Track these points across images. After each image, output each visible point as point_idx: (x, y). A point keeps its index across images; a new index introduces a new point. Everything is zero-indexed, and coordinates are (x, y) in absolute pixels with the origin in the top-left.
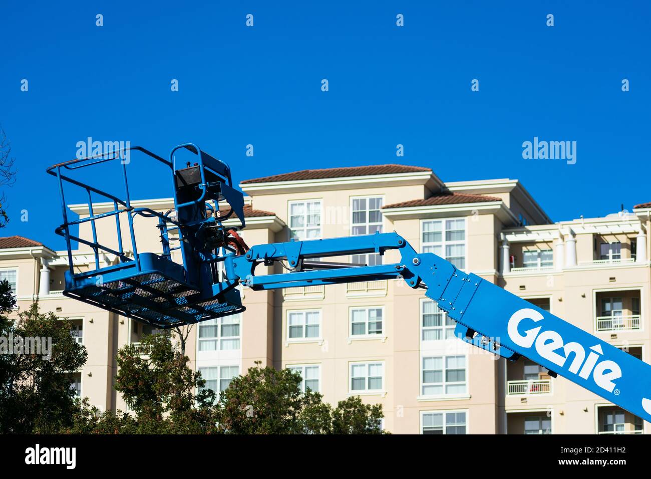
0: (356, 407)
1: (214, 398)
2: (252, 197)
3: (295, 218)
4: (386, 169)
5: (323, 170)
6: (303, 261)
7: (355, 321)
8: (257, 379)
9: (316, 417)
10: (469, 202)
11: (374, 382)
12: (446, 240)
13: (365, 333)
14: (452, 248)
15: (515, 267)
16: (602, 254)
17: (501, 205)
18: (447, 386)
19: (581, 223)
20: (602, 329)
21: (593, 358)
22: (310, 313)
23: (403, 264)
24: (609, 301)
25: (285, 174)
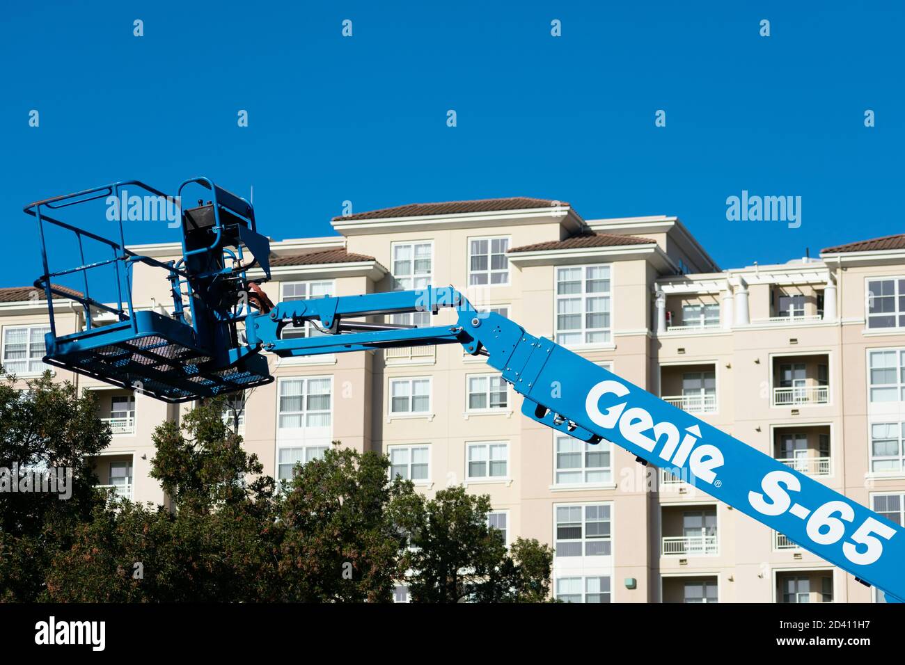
0: (457, 499)
1: (273, 487)
2: (346, 237)
3: (399, 263)
4: (514, 204)
5: (435, 204)
6: (339, 321)
7: (474, 392)
8: (335, 463)
9: (406, 510)
10: (615, 245)
11: (497, 467)
12: (587, 292)
13: (485, 407)
14: (594, 301)
15: (673, 325)
16: (782, 309)
17: (655, 248)
18: (587, 473)
19: (755, 272)
20: (780, 403)
21: (689, 441)
22: (418, 381)
23: (460, 325)
24: (789, 368)
25: (387, 209)
